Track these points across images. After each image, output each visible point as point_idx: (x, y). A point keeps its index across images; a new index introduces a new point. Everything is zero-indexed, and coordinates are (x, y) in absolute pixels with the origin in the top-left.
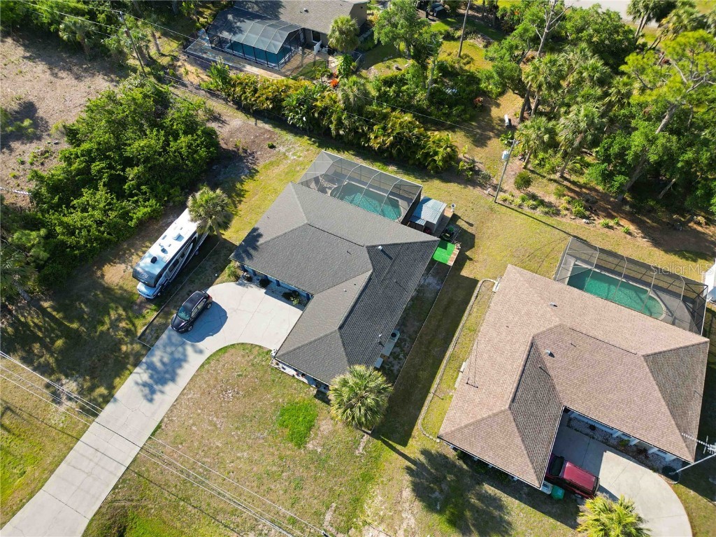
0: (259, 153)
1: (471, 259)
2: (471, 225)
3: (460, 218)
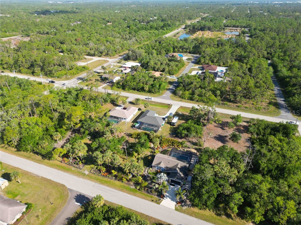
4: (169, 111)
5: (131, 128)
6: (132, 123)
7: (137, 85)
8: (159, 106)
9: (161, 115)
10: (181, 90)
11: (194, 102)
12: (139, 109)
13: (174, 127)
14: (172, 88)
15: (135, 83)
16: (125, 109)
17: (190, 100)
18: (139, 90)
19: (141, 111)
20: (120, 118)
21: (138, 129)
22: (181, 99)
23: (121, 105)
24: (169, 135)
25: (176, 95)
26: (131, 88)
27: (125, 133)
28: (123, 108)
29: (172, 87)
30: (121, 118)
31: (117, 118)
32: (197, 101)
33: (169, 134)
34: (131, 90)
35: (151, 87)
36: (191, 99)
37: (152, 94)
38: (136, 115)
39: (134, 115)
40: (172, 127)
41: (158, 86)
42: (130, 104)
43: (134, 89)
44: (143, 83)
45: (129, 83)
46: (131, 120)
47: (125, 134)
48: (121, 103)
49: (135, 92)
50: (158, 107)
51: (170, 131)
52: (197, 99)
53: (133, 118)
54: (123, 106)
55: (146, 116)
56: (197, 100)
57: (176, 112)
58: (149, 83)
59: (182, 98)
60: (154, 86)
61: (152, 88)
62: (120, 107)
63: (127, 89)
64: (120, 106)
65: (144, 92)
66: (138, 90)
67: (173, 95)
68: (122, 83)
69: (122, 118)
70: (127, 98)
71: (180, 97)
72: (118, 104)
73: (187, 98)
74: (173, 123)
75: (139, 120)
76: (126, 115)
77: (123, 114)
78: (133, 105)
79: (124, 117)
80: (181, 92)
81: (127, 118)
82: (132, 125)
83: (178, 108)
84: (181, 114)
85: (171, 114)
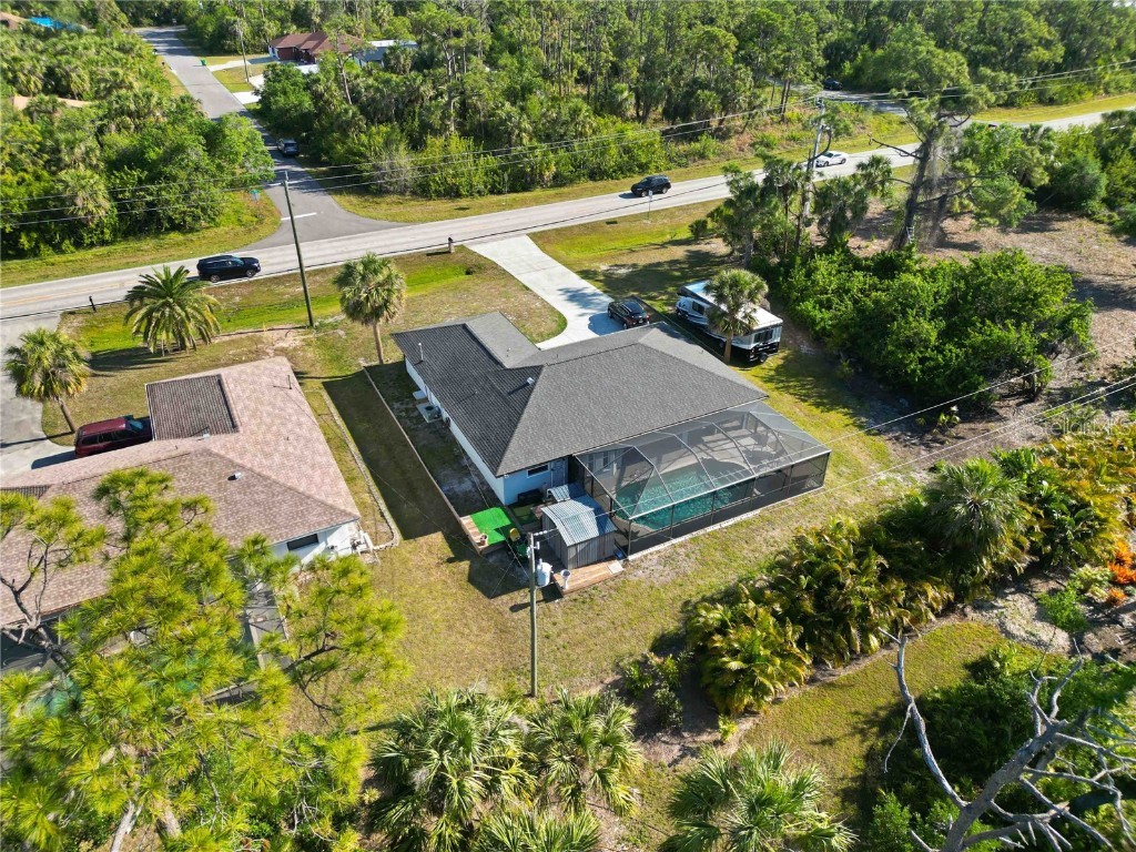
0: (923, 453)
1: (451, 561)
2: (515, 608)
3: (546, 600)
4: (527, 289)
5: (507, 600)
6: (422, 540)
10: (390, 142)
11: (538, 192)
13: (773, 361)
17: (513, 190)
21: (614, 567)
24: (886, 444)
25: (381, 192)
32: (559, 181)
33: (867, 430)
36: (519, 181)
37: (175, 236)
40: (755, 370)
51: (822, 406)
52: (554, 168)
53: (348, 479)
55: (532, 371)
56: (556, 177)
57: (586, 275)
60: (167, 158)
61: (140, 181)
65: (78, 245)
67: (354, 199)
71: (422, 191)
73: (479, 181)
74: (766, 334)
75: (508, 455)
76: (290, 489)
77: (238, 497)
78: (138, 372)
79: (286, 528)
80: (404, 161)
81: (331, 514)
82: (465, 565)
83: (543, 250)
84: (623, 271)
85: (576, 297)
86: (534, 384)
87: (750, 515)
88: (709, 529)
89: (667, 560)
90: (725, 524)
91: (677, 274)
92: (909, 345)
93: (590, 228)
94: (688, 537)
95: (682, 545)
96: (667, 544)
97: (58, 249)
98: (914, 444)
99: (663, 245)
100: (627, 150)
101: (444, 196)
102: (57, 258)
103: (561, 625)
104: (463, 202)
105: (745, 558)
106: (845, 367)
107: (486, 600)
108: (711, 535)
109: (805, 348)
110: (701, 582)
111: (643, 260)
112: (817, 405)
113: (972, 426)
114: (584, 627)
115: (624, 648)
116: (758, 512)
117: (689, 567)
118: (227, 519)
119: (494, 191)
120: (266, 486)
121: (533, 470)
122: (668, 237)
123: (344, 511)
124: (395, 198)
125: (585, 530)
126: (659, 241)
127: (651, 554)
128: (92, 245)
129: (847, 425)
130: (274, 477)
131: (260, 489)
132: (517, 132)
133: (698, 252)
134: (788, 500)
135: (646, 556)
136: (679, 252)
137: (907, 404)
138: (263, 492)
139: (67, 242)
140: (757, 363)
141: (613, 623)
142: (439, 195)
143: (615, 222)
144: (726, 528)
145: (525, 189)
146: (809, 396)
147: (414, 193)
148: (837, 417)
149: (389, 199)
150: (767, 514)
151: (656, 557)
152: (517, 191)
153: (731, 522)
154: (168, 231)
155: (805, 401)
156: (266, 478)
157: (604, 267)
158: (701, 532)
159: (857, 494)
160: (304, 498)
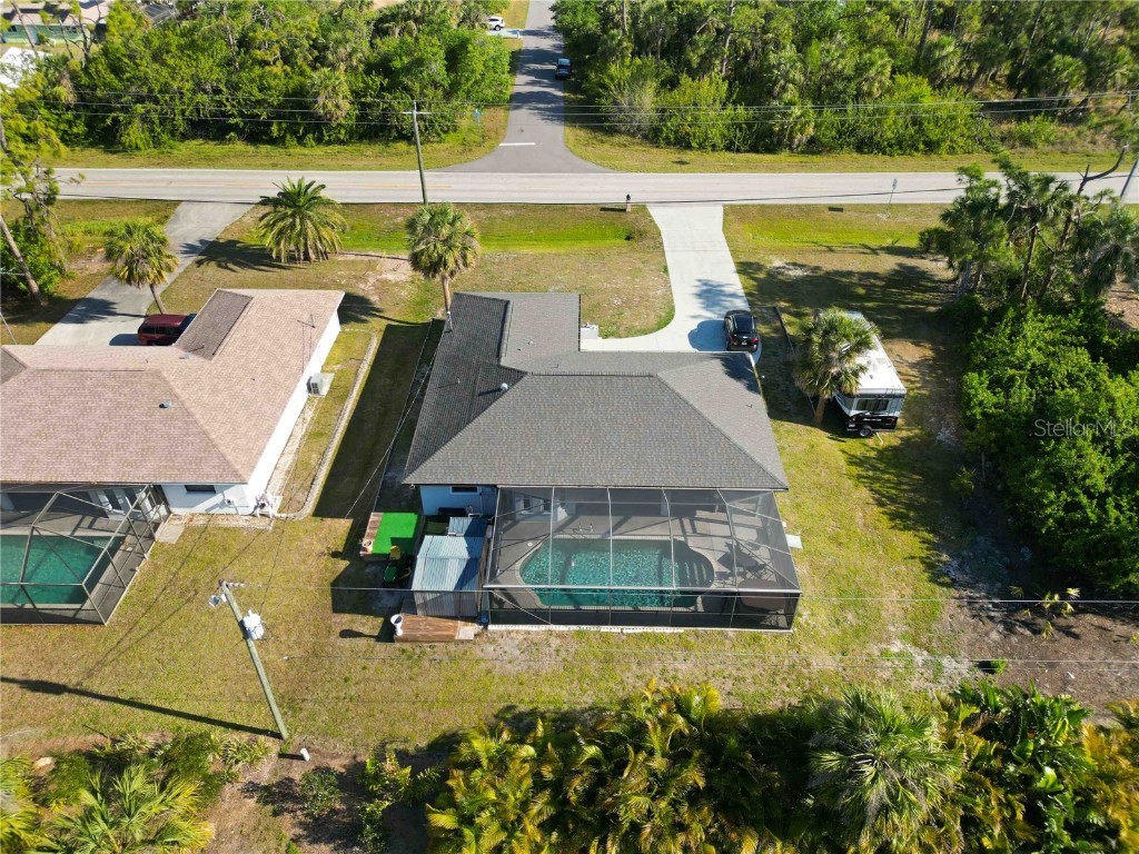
0: (994, 636)
1: (335, 555)
2: (346, 634)
3: (378, 639)
4: (666, 270)
5: (346, 620)
6: (329, 521)
7: (234, 87)
8: (536, 239)
9: (631, 332)
10: (638, 77)
11: (783, 156)
12: (353, 310)
13: (883, 439)
14: (536, 89)
15: (206, 62)
16: (159, 331)
17: (754, 149)
18: (268, 125)
19: (376, 326)
20: (110, 490)
21: (467, 631)
22: (668, 155)
23: (96, 294)
24: (947, 603)
25: (612, 131)
26: (182, 126)
27: (266, 771)
28: (133, 327)
29: (533, 83)
30: (131, 491)
31: (78, 500)
32: (814, 147)
33: (936, 574)
34: (184, 137)
35: (377, 80)
36: (762, 140)
37: (402, 146)
38: (338, 393)
39: (312, 388)
40: (854, 446)
41: (437, 67)
42: (211, 270)
43: (211, 128)
44: (287, 58)
45: (148, 68)
46: (298, 474)
47: (278, 796)
48: (94, 280)
49: (225, 156)
50: (527, 250)
51: (900, 519)
52: (810, 131)
53: (316, 434)
54: (137, 302)
55: (515, 376)
56: (812, 141)
57: (745, 268)
58: (342, 51)
59: (682, 142)
60: (407, 70)
61: (382, 88)
62: (93, 326)
63: (135, 133)
64: (102, 309)
65: (319, 140)
66: (256, 134)
67: (583, 134)
68: (77, 87)
69: (158, 494)
70: (164, 209)
71: (653, 136)
72: (59, 288)
73: (715, 135)
74: (878, 402)
75: (428, 463)
76: (205, 433)
77: (157, 426)
78: (257, 273)
79: (178, 470)
80: (647, 100)
81: (224, 470)
82: (343, 564)
83: (725, 228)
84: (799, 273)
85: (709, 294)
86: (506, 391)
87: (669, 630)
88: (605, 629)
89: (531, 646)
90: (629, 630)
91: (861, 291)
92: (1059, 479)
93: (806, 211)
94: (574, 628)
95: (561, 636)
96: (543, 628)
97: (301, 141)
98: (991, 618)
99: (874, 251)
100: (916, 122)
101: (674, 145)
102: (299, 150)
103: (368, 673)
104: (688, 156)
105: (622, 682)
106: (966, 478)
107: (330, 611)
108: (605, 638)
109: (944, 435)
110: (546, 689)
111: (830, 264)
112: (893, 516)
113: (1108, 623)
114: (387, 684)
115: (404, 729)
116: (681, 630)
117: (548, 665)
118: (137, 444)
119: (728, 148)
120: (186, 422)
121: (457, 488)
122: (888, 242)
123: (236, 471)
124: (623, 139)
125: (442, 577)
126: (874, 244)
127: (517, 632)
128: (329, 143)
129: (913, 558)
130: (198, 416)
131: (180, 424)
132: (782, 82)
133: (912, 269)
134: (731, 631)
135: (509, 632)
136: (887, 264)
137: (1028, 557)
138: (180, 428)
139: (310, 135)
140: (855, 435)
141: (417, 695)
142: (668, 143)
143: (841, 210)
144: (628, 635)
145: (770, 150)
146: (893, 500)
147: (645, 137)
148: (909, 542)
149: (616, 139)
150: (692, 639)
151: (521, 637)
152: (757, 152)
153: (639, 630)
154: (396, 140)
155: (881, 504)
156: (189, 414)
157: (777, 263)
158: (593, 628)
159: (839, 656)
160: (209, 445)
